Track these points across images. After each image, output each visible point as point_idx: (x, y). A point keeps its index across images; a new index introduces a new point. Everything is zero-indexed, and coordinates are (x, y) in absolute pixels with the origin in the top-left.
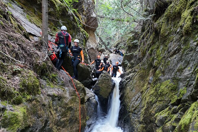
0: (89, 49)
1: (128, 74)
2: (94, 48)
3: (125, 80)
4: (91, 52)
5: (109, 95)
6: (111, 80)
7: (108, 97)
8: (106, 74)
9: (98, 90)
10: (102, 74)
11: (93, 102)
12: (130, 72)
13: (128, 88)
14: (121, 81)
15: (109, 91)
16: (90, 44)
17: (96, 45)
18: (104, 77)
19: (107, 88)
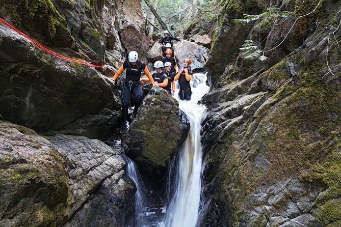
0: (123, 30)
1: (231, 97)
2: (137, 28)
3: (223, 118)
4: (129, 37)
5: (171, 158)
6: (177, 114)
7: (167, 163)
8: (162, 97)
9: (138, 144)
10: (149, 96)
11: (116, 192)
12: (239, 91)
13: (237, 146)
14: (208, 119)
15: (171, 147)
16: (127, 18)
17: (141, 22)
18: (155, 104)
19: (166, 137)
